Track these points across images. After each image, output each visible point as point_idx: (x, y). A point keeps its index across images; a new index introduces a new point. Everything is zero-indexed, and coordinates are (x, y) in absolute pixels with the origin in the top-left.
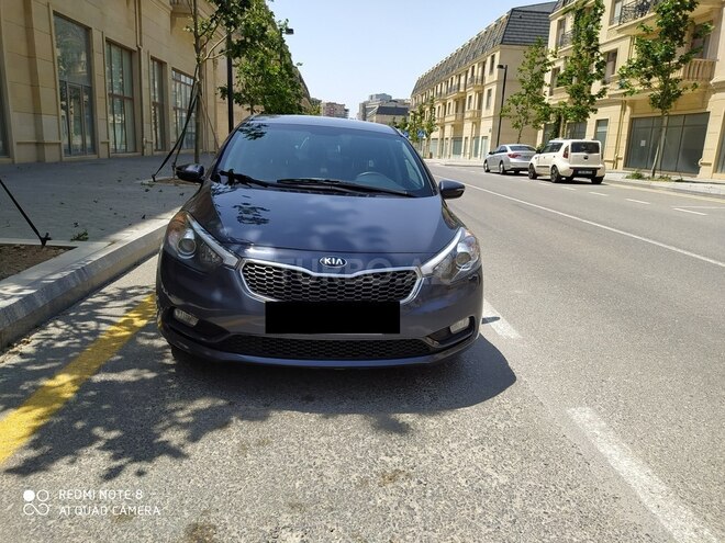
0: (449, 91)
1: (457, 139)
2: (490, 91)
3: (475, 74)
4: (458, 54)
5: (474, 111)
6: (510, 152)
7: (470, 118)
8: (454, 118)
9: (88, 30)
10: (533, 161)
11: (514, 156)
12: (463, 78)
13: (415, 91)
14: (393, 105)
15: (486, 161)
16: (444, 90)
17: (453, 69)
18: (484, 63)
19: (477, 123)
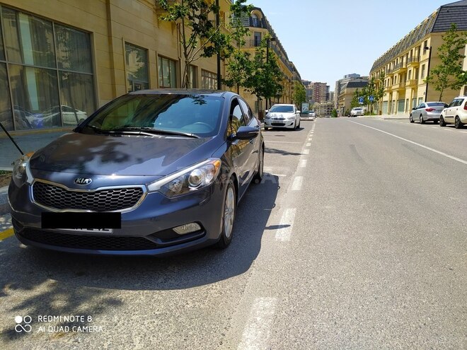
0: (395, 68)
1: (401, 101)
2: (424, 66)
3: (413, 55)
4: (401, 43)
5: (413, 81)
6: (427, 107)
7: (410, 86)
8: (398, 86)
9: (146, 50)
10: (443, 113)
11: (430, 110)
12: (405, 59)
13: (372, 70)
14: (359, 80)
15: (411, 115)
16: (392, 68)
17: (398, 52)
18: (420, 47)
19: (415, 89)
